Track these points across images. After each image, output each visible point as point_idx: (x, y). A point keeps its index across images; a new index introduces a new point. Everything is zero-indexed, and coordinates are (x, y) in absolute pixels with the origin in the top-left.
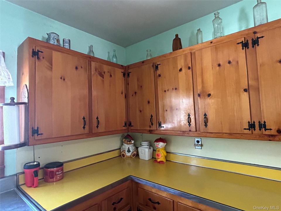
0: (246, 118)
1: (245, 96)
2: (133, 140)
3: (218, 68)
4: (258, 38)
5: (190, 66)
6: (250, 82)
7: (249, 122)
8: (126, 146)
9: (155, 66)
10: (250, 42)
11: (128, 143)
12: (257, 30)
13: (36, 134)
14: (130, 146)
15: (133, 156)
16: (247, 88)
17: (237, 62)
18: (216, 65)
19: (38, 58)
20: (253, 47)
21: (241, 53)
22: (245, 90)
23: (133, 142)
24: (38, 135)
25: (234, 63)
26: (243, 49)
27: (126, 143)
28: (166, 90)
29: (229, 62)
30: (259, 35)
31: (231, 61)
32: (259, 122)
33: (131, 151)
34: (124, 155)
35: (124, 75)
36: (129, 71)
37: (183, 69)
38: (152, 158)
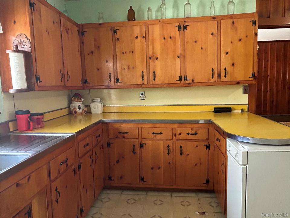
0: (178, 74)
1: (178, 60)
3: (163, 40)
4: (186, 25)
6: (181, 52)
7: (179, 76)
8: (77, 104)
10: (182, 27)
12: (186, 20)
13: (38, 81)
14: (80, 104)
16: (179, 55)
17: (175, 38)
18: (162, 38)
19: (34, 10)
20: (184, 30)
21: (178, 33)
22: (178, 57)
23: (83, 100)
24: (40, 82)
25: (173, 39)
26: (178, 30)
28: (124, 52)
29: (171, 38)
30: (187, 24)
32: (184, 76)
34: (75, 112)
35: (79, 33)
36: (84, 30)
37: (139, 37)
38: (103, 112)
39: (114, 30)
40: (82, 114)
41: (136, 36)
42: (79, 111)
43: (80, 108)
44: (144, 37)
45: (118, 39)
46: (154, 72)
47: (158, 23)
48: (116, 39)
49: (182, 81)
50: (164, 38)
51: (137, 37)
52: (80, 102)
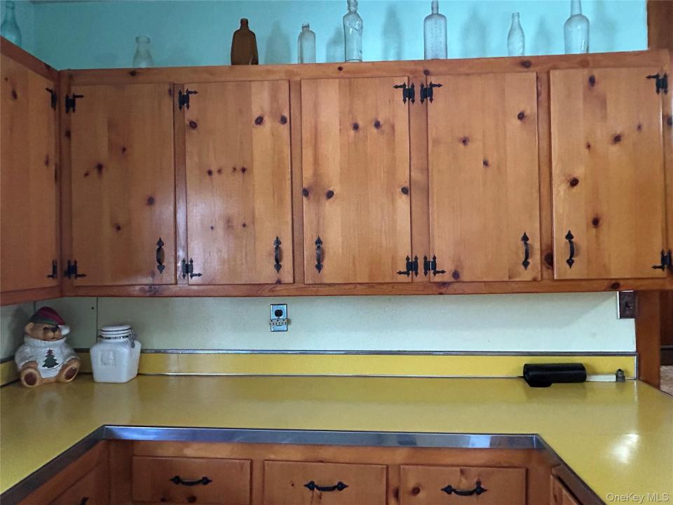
0: (404, 251)
1: (403, 202)
3: (352, 132)
4: (432, 85)
5: (286, 114)
7: (408, 259)
8: (40, 348)
9: (177, 95)
10: (417, 90)
11: (51, 334)
12: (431, 69)
14: (54, 346)
16: (407, 185)
17: (393, 127)
18: (349, 125)
20: (422, 101)
21: (401, 109)
22: (405, 191)
23: (65, 331)
25: (385, 128)
26: (405, 101)
28: (214, 169)
29: (377, 125)
30: (433, 80)
31: (381, 123)
32: (425, 258)
34: (31, 379)
35: (54, 100)
37: (266, 119)
39: (180, 93)
41: (256, 115)
42: (52, 373)
43: (50, 362)
44: (283, 120)
45: (193, 125)
46: (319, 242)
47: (334, 75)
48: (188, 123)
49: (416, 274)
50: (356, 127)
51: (260, 121)
52: (53, 339)
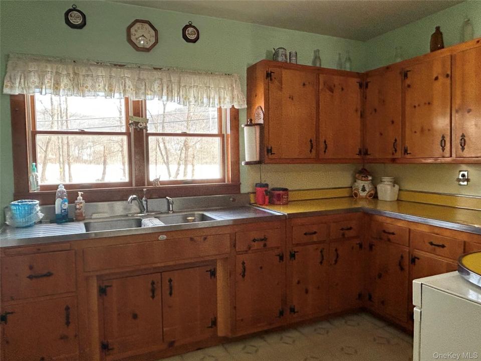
2: (370, 175)
5: (449, 73)
8: (360, 184)
9: (403, 74)
11: (364, 179)
13: (270, 154)
14: (365, 183)
15: (370, 196)
19: (271, 80)
23: (370, 178)
24: (272, 154)
27: (360, 178)
28: (417, 105)
33: (368, 190)
34: (356, 195)
35: (361, 86)
36: (368, 80)
37: (440, 77)
38: (398, 200)
39: (405, 72)
40: (366, 198)
41: (435, 76)
42: (363, 194)
43: (364, 190)
44: (447, 76)
45: (409, 86)
46: (463, 136)
48: (407, 86)
51: (437, 79)
52: (365, 180)
